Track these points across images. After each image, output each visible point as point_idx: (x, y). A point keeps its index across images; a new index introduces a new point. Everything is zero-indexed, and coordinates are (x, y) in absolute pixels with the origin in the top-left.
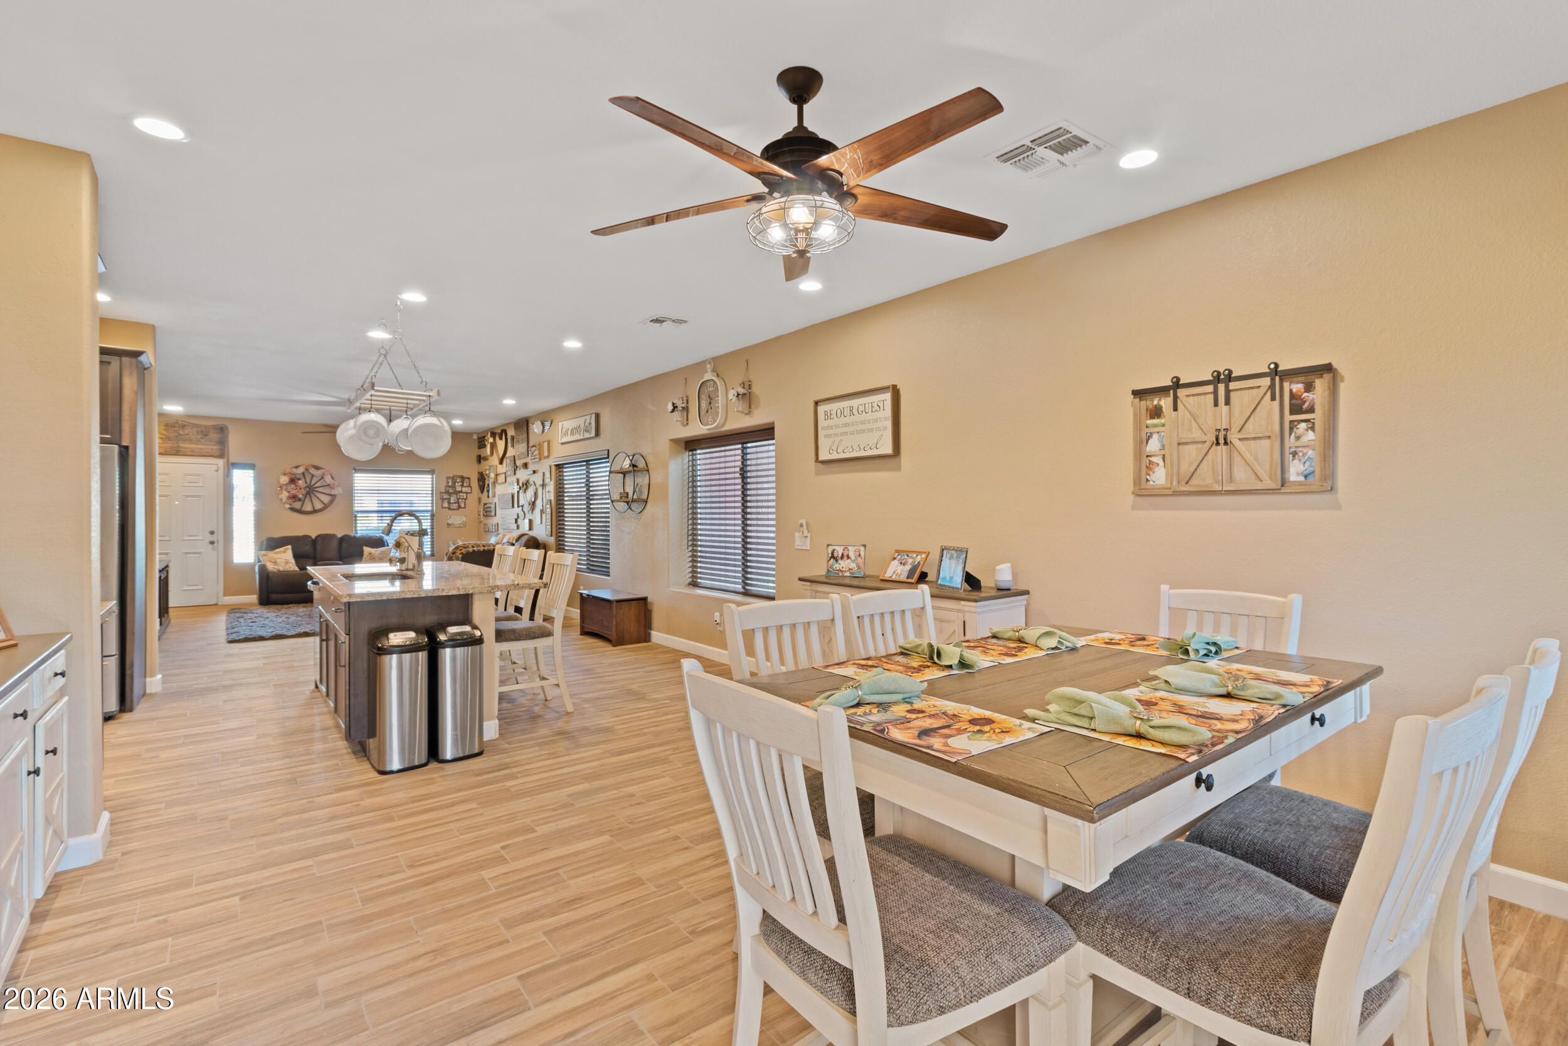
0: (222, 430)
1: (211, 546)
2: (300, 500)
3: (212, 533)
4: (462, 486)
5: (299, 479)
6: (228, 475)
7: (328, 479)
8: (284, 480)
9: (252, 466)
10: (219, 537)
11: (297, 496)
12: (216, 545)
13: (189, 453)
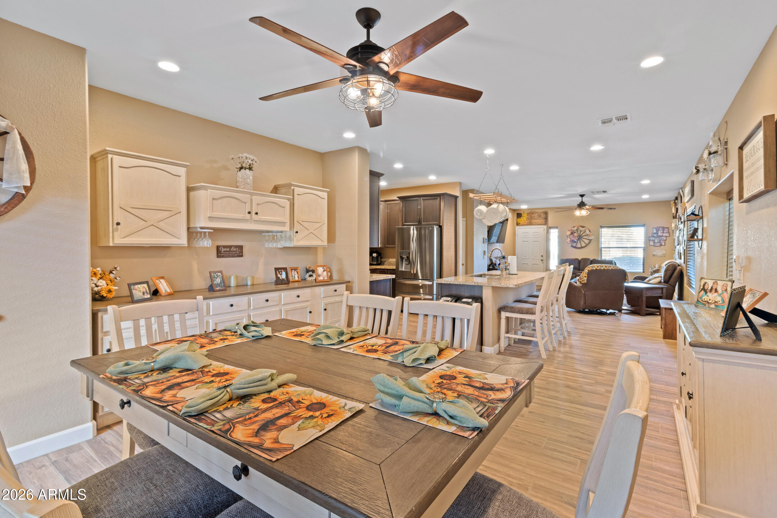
0: (546, 213)
1: (541, 261)
2: (575, 242)
3: (542, 256)
4: (663, 232)
5: (575, 233)
6: (548, 232)
7: (587, 232)
8: (569, 233)
9: (557, 227)
10: (544, 258)
11: (574, 240)
12: (543, 261)
13: (535, 224)
